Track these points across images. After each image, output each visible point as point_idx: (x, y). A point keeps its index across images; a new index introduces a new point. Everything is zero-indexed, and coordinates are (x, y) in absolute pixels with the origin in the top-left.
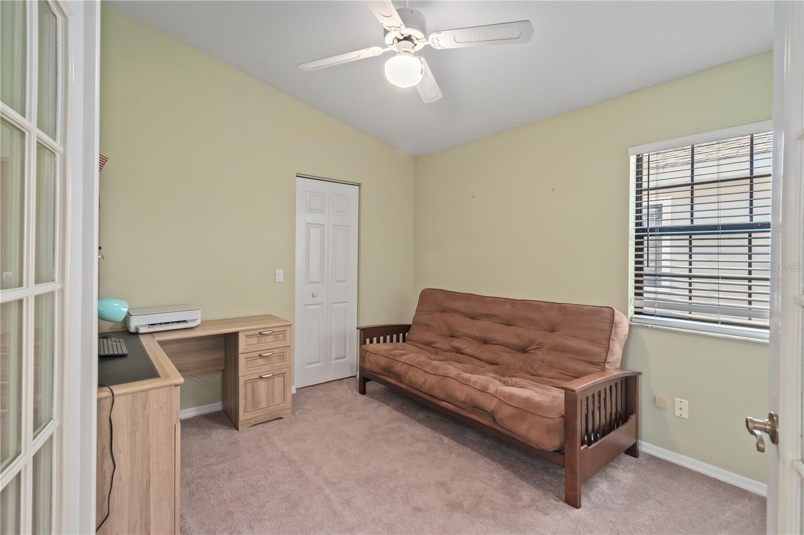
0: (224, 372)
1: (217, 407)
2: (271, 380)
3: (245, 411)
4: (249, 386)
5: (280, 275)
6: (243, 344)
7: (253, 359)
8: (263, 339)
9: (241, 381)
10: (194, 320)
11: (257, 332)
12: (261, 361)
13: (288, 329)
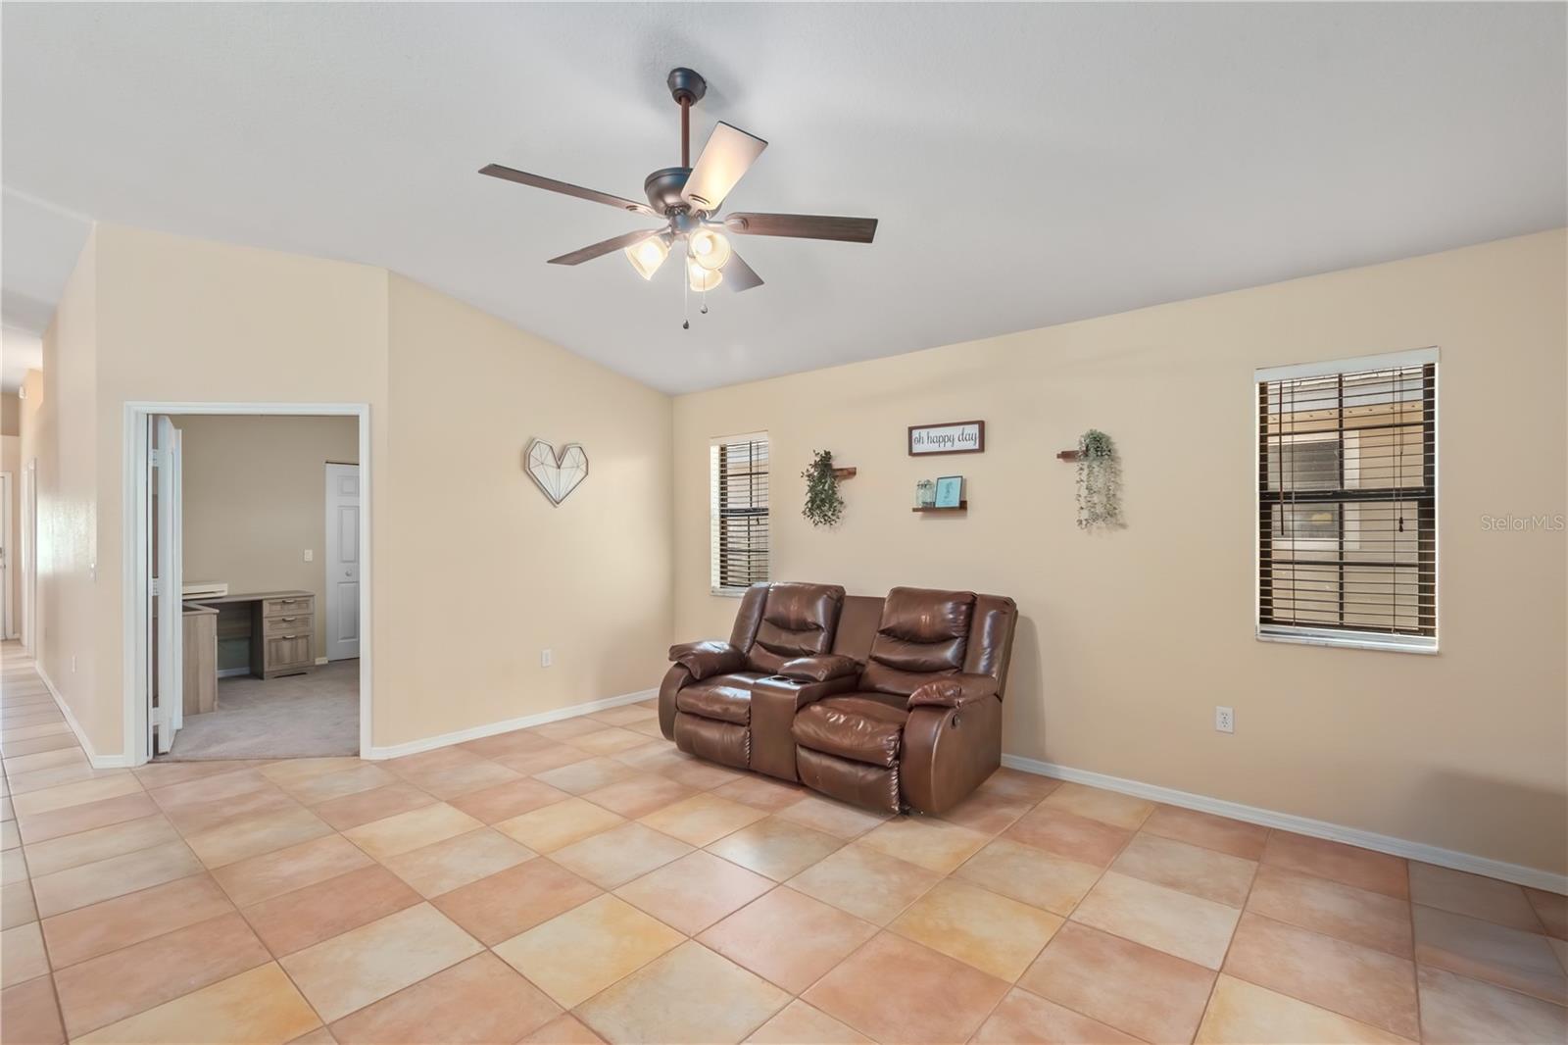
0: (251, 639)
1: (245, 670)
2: (294, 642)
3: (270, 665)
4: (273, 645)
5: (309, 555)
6: (266, 609)
7: (278, 622)
8: (286, 607)
9: (266, 640)
10: (223, 591)
11: (281, 600)
12: (284, 625)
13: (311, 599)
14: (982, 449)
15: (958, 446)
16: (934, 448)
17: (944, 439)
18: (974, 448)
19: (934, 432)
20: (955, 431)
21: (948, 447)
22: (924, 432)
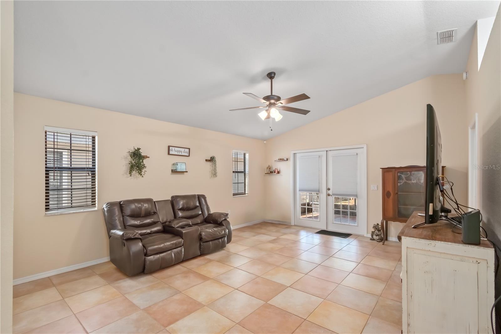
14: (189, 156)
15: (183, 154)
16: (176, 153)
17: (179, 151)
18: (187, 155)
19: (176, 149)
20: (182, 150)
21: (180, 154)
22: (173, 148)
